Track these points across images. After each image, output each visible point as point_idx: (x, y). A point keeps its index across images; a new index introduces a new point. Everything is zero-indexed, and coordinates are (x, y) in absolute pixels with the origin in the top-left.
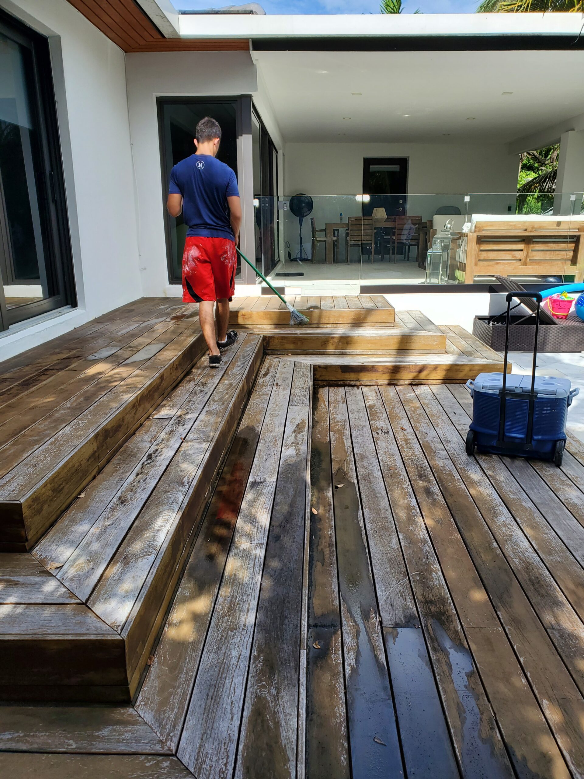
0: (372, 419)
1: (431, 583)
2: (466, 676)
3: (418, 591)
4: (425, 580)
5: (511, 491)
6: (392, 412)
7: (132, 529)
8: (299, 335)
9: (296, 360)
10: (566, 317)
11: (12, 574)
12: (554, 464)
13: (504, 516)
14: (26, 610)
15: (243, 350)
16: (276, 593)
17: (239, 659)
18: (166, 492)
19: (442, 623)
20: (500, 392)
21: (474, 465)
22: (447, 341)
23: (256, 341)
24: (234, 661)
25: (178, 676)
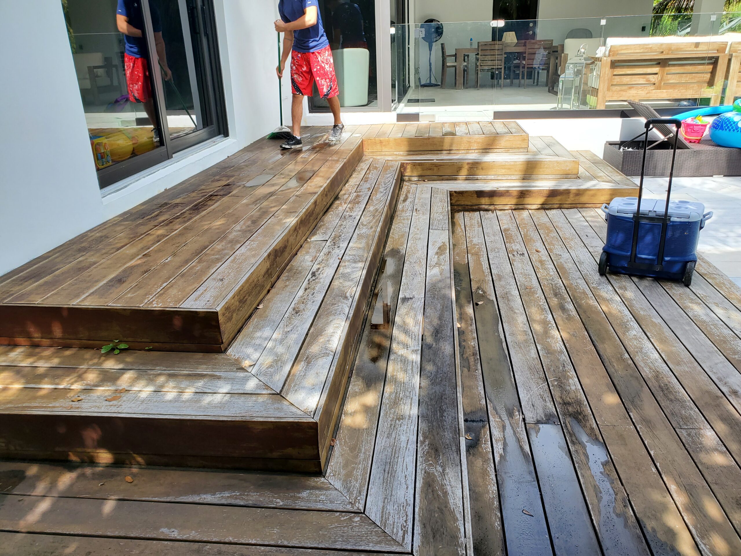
0: (507, 242)
1: (568, 388)
2: (602, 464)
3: (557, 394)
4: (563, 385)
5: (641, 309)
6: (526, 235)
7: (309, 335)
8: (435, 161)
9: (432, 186)
10: (699, 142)
11: (214, 370)
12: (683, 284)
13: (635, 330)
14: (232, 398)
15: (384, 177)
16: (434, 391)
17: (408, 443)
18: (333, 304)
19: (579, 421)
20: (634, 216)
21: (606, 284)
22: (580, 166)
23: (395, 168)
24: (403, 444)
25: (358, 455)
